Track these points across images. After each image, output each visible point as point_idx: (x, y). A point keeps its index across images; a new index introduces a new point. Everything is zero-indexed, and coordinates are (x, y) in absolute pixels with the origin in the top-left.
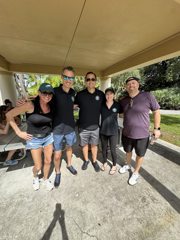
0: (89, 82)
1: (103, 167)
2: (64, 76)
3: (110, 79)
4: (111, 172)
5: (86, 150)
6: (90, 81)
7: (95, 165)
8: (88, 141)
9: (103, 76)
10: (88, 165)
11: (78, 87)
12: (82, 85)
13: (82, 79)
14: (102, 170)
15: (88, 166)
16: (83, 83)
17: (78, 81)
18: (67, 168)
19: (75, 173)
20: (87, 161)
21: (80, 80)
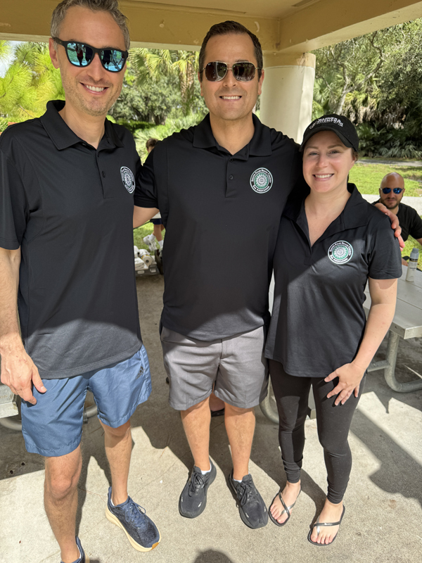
0: (216, 85)
1: (278, 502)
2: (65, 44)
3: (311, 60)
4: (318, 529)
5: (198, 426)
6: (225, 80)
7: (242, 492)
8: (208, 387)
9: (278, 45)
10: (211, 489)
11: (162, 95)
12: (179, 87)
13: (176, 56)
14: (276, 522)
15: (209, 494)
16: (181, 77)
17: (158, 67)
18: (111, 509)
19: (146, 533)
20: (204, 472)
21: (168, 62)
